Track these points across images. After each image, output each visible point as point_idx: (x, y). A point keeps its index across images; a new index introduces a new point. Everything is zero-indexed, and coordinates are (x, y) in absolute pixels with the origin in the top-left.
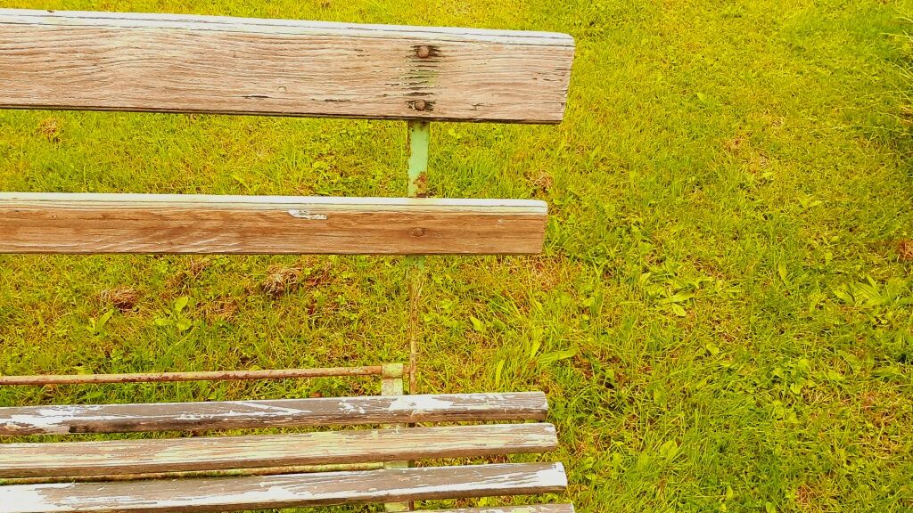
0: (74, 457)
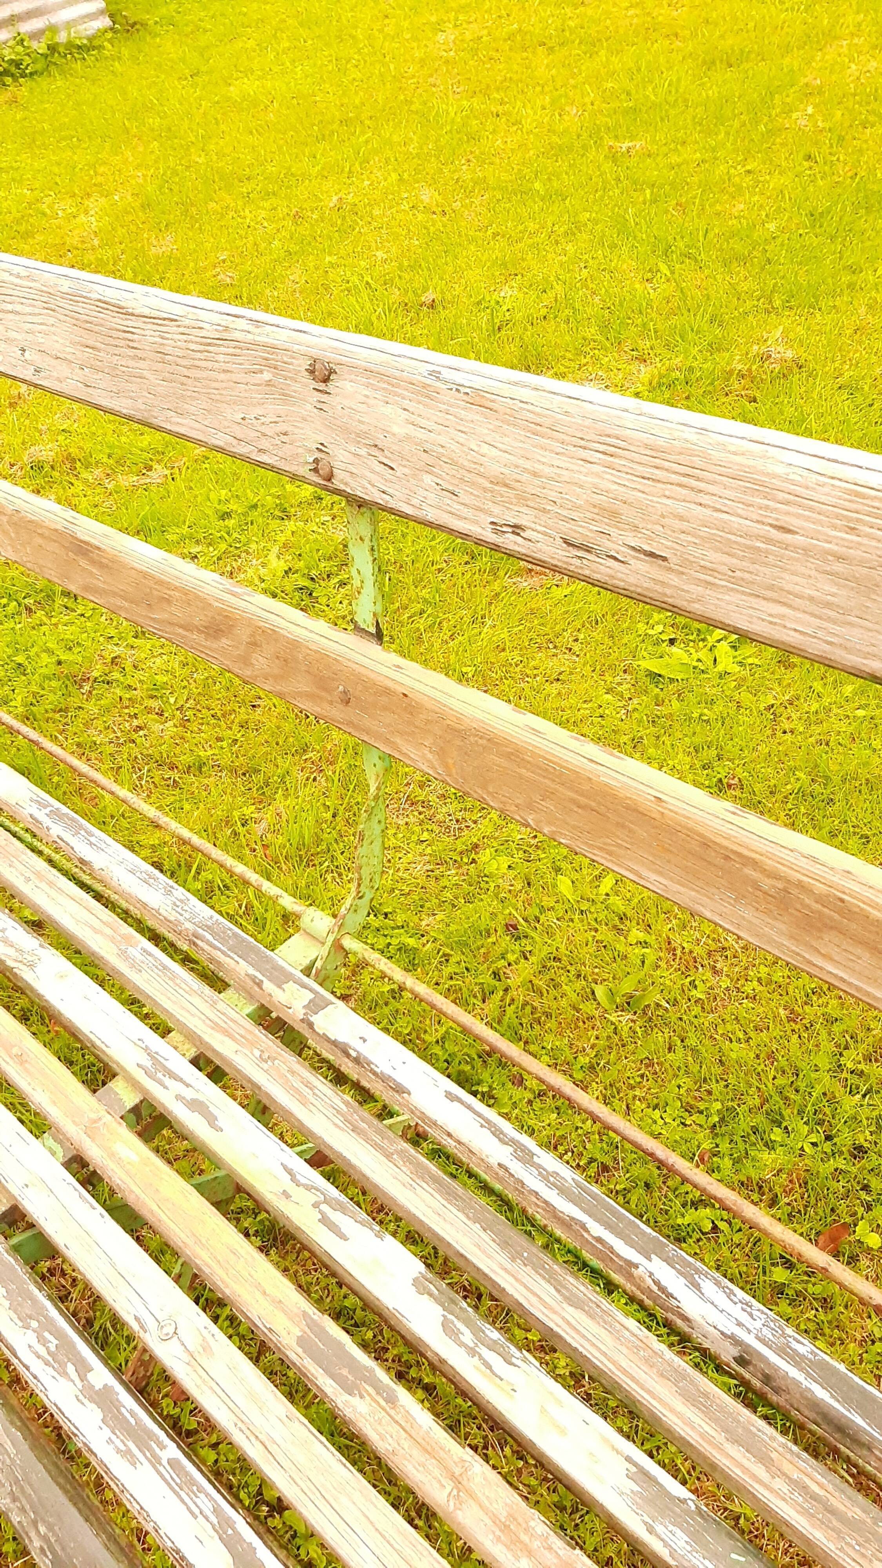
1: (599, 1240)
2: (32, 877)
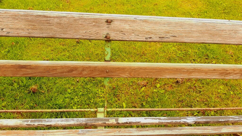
0: (203, 131)
1: (175, 122)
2: (44, 134)
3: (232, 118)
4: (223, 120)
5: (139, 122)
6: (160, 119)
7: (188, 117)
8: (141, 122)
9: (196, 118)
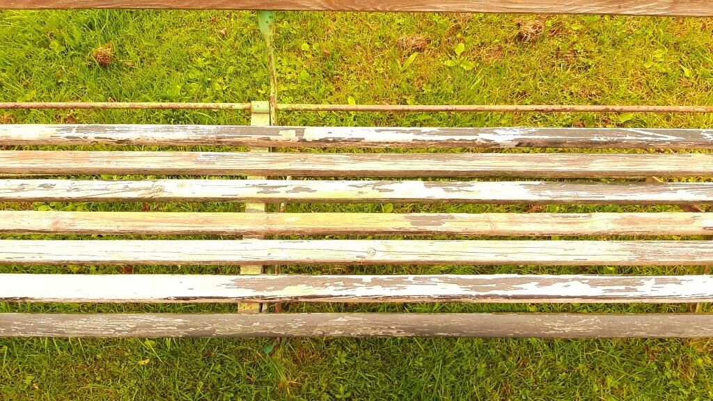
1: (460, 140)
3: (632, 133)
4: (602, 139)
5: (358, 140)
6: (419, 133)
7: (500, 129)
8: (364, 139)
9: (522, 132)
